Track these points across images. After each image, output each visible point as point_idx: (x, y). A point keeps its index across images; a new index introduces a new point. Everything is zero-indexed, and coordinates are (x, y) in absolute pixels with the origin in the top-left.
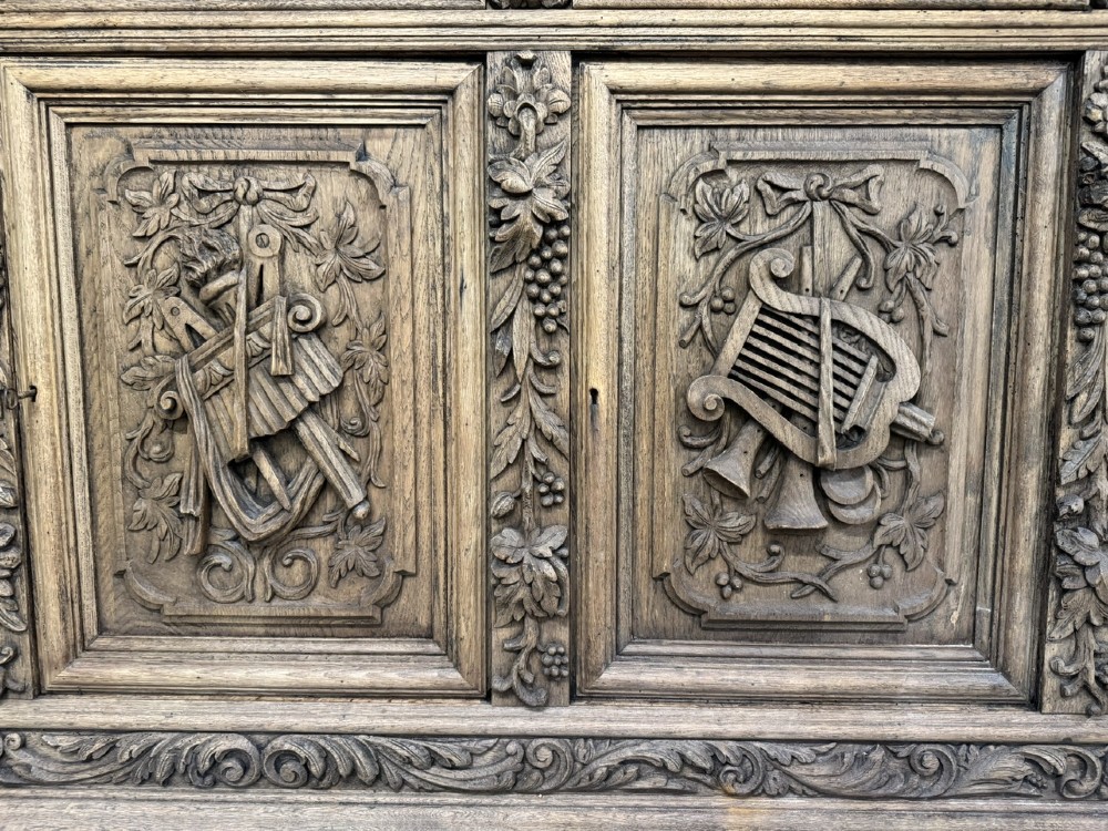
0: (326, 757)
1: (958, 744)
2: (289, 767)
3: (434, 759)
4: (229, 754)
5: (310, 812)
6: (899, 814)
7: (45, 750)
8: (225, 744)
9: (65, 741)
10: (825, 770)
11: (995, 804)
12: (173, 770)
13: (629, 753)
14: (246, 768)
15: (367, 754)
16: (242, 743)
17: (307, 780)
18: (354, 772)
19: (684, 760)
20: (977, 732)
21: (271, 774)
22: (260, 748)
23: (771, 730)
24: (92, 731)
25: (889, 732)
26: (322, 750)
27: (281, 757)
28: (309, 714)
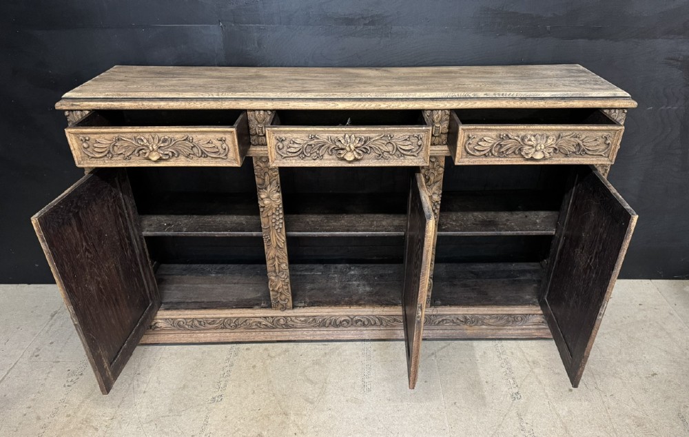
0: (368, 320)
1: (527, 314)
2: (360, 323)
3: (395, 320)
4: (344, 320)
5: (365, 332)
6: (510, 329)
7: (296, 321)
8: (343, 319)
9: (303, 319)
10: (493, 321)
11: (534, 327)
12: (330, 324)
13: (444, 318)
14: (348, 323)
15: (379, 319)
16: (347, 318)
17: (364, 325)
18: (375, 323)
19: (458, 319)
20: (533, 312)
21: (355, 324)
22: (352, 319)
23: (480, 313)
24: (308, 317)
25: (510, 313)
26: (367, 319)
27: (357, 321)
28: (364, 311)
